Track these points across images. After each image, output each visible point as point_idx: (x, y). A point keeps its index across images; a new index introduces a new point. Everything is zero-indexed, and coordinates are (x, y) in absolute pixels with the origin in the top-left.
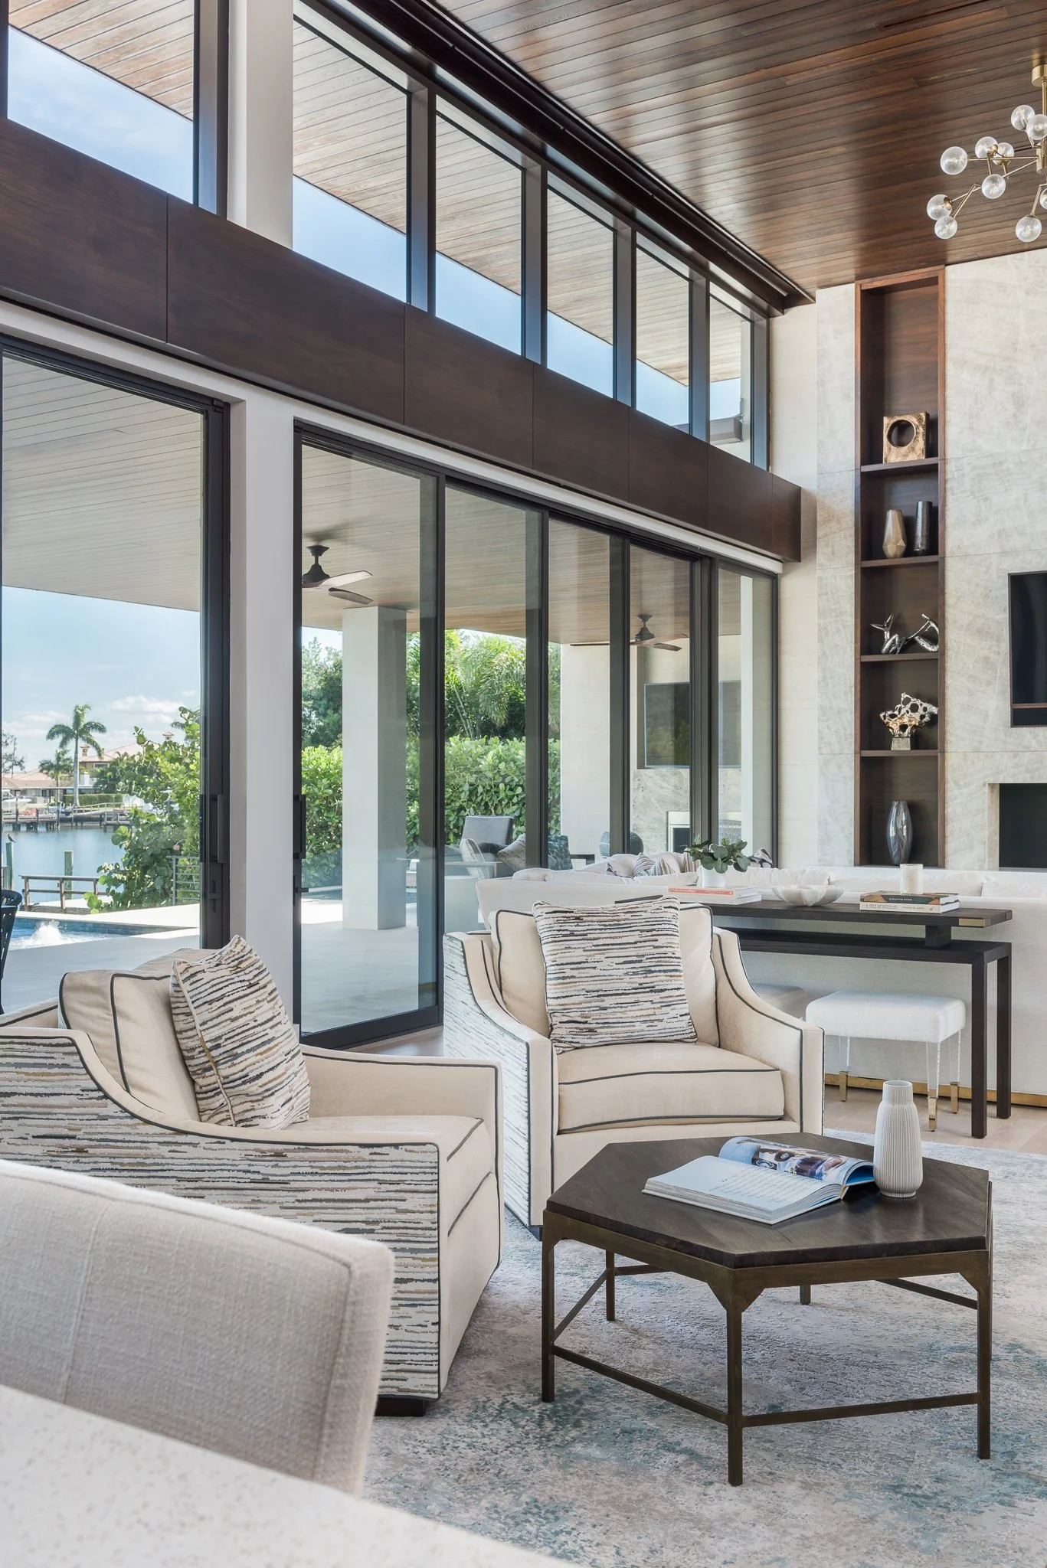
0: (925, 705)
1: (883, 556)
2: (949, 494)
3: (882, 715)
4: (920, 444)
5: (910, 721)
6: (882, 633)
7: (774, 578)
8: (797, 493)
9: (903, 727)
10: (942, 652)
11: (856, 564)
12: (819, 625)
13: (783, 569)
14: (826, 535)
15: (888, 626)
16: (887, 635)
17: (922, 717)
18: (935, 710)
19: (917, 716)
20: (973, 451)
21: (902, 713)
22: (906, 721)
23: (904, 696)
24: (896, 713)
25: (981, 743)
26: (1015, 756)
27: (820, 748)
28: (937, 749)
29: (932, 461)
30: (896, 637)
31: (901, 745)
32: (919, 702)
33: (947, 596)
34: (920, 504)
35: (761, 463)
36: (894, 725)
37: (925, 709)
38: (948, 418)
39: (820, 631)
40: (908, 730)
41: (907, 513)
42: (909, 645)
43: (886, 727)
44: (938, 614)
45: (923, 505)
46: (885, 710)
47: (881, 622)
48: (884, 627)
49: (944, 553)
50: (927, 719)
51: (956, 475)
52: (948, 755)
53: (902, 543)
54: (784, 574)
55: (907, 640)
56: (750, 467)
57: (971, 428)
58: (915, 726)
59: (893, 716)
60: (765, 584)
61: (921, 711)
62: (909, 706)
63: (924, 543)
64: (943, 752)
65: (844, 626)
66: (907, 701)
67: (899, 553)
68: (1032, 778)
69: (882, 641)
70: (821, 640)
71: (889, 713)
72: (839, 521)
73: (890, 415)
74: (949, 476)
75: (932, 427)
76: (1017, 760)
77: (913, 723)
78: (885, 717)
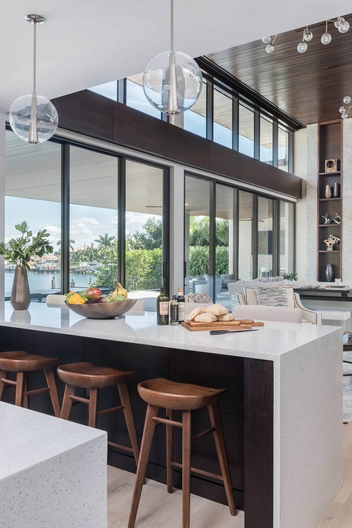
0: (336, 238)
1: (325, 198)
2: (343, 181)
3: (324, 241)
4: (335, 167)
5: (332, 243)
6: (325, 219)
7: (294, 203)
8: (301, 180)
9: (330, 244)
10: (341, 224)
11: (318, 200)
12: (307, 216)
13: (297, 201)
14: (309, 192)
15: (326, 217)
16: (326, 219)
17: (336, 241)
18: (339, 240)
19: (334, 241)
20: (350, 169)
21: (330, 240)
22: (331, 243)
23: (331, 236)
24: (329, 240)
27: (307, 250)
28: (340, 250)
29: (339, 172)
30: (328, 220)
31: (330, 249)
32: (335, 237)
33: (343, 209)
34: (335, 184)
35: (291, 172)
36: (328, 244)
37: (336, 239)
38: (343, 160)
39: (307, 218)
40: (332, 245)
41: (332, 186)
42: (332, 222)
43: (326, 244)
44: (340, 214)
45: (336, 184)
46: (325, 240)
47: (324, 215)
48: (325, 217)
49: (342, 197)
50: (337, 242)
51: (345, 176)
52: (343, 252)
53: (330, 194)
54: (297, 202)
55: (332, 220)
56: (288, 173)
57: (350, 163)
58: (334, 244)
59: (328, 241)
60: (292, 205)
61: (335, 240)
62: (332, 238)
63: (337, 194)
64: (342, 251)
65: (314, 217)
66: (331, 237)
67: (330, 197)
69: (325, 221)
70: (308, 221)
71: (327, 240)
72: (313, 188)
73: (327, 159)
74: (344, 176)
75: (339, 163)
77: (333, 243)
78: (325, 241)
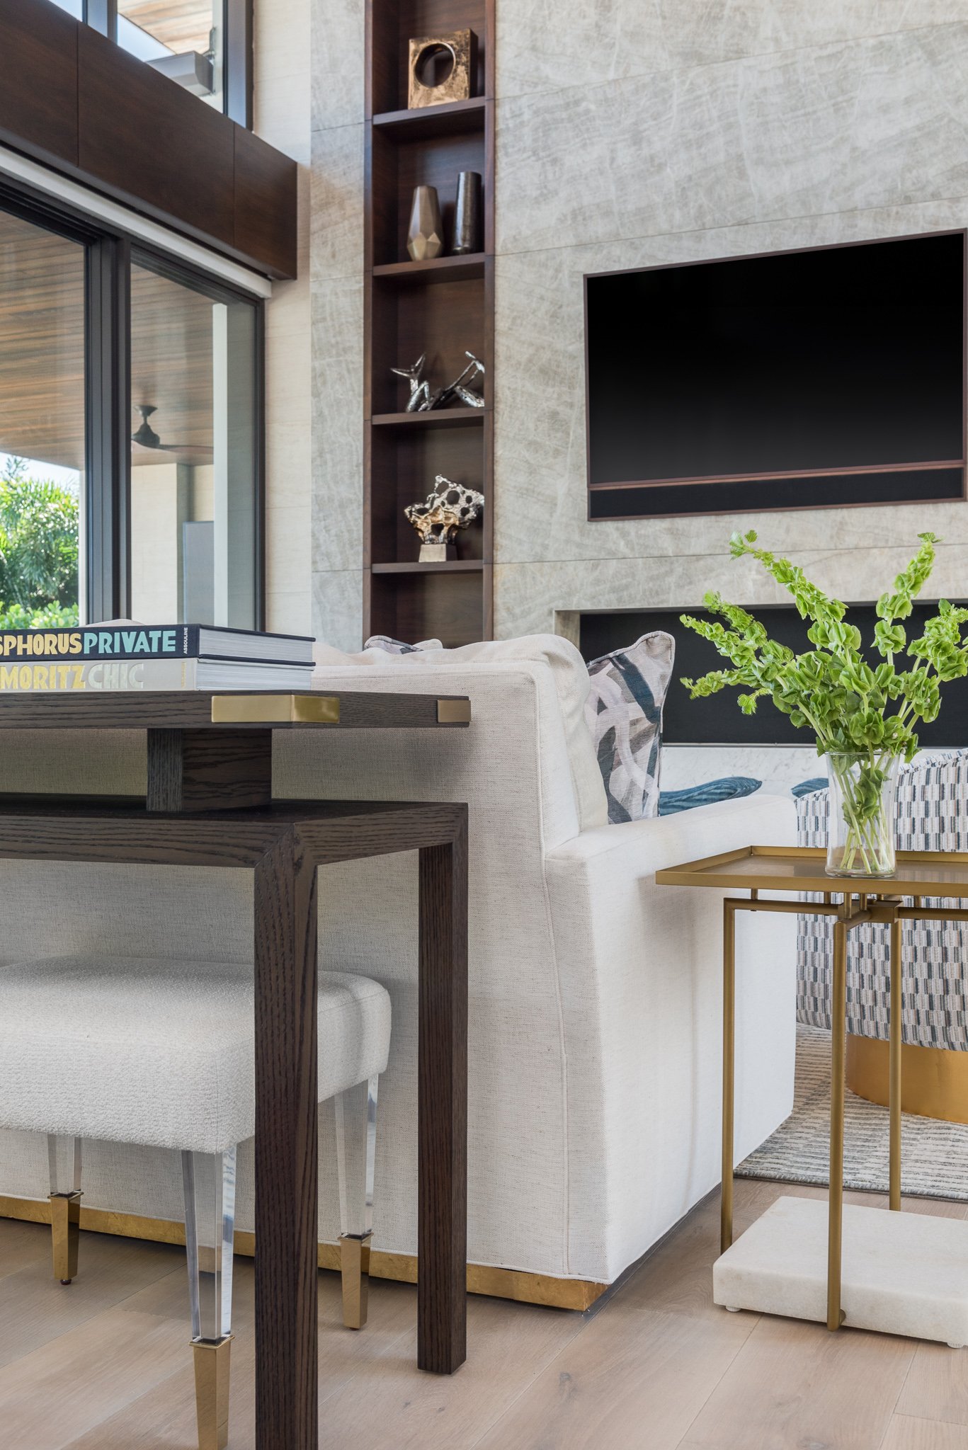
0: (469, 492)
1: (408, 257)
2: (500, 154)
3: (407, 511)
4: (461, 75)
5: (447, 518)
6: (407, 382)
7: (257, 305)
8: (288, 171)
9: (437, 528)
10: (491, 407)
11: (366, 271)
12: (314, 369)
13: (272, 292)
14: (323, 227)
15: (416, 371)
16: (414, 384)
17: (465, 511)
18: (479, 499)
19: (456, 509)
20: (536, 85)
21: (435, 506)
22: (440, 517)
23: (440, 479)
24: (427, 506)
25: (545, 547)
26: (595, 567)
27: (314, 562)
28: (481, 558)
29: (476, 103)
30: (425, 385)
31: (433, 554)
32: (459, 489)
33: (498, 317)
34: (462, 175)
35: (238, 116)
36: (424, 525)
37: (469, 500)
38: (500, 34)
39: (314, 378)
40: (444, 531)
41: (444, 197)
42: (449, 400)
43: (414, 529)
44: (487, 354)
45: (466, 177)
46: (411, 503)
47: (406, 366)
48: (410, 373)
49: (494, 249)
50: (472, 514)
51: (511, 124)
52: (497, 568)
53: (434, 238)
54: (273, 299)
55: (444, 393)
56: (221, 120)
57: (534, 49)
58: (453, 526)
59: (422, 512)
60: (246, 314)
61: (462, 503)
62: (445, 495)
63: (468, 237)
64: (492, 563)
65: (349, 371)
66: (443, 487)
67: (430, 254)
68: (619, 600)
69: (408, 394)
70: (316, 394)
71: (417, 506)
72: (341, 206)
73: (418, 35)
74: (501, 126)
75: (478, 59)
76: (596, 573)
77: (451, 521)
78: (411, 512)
